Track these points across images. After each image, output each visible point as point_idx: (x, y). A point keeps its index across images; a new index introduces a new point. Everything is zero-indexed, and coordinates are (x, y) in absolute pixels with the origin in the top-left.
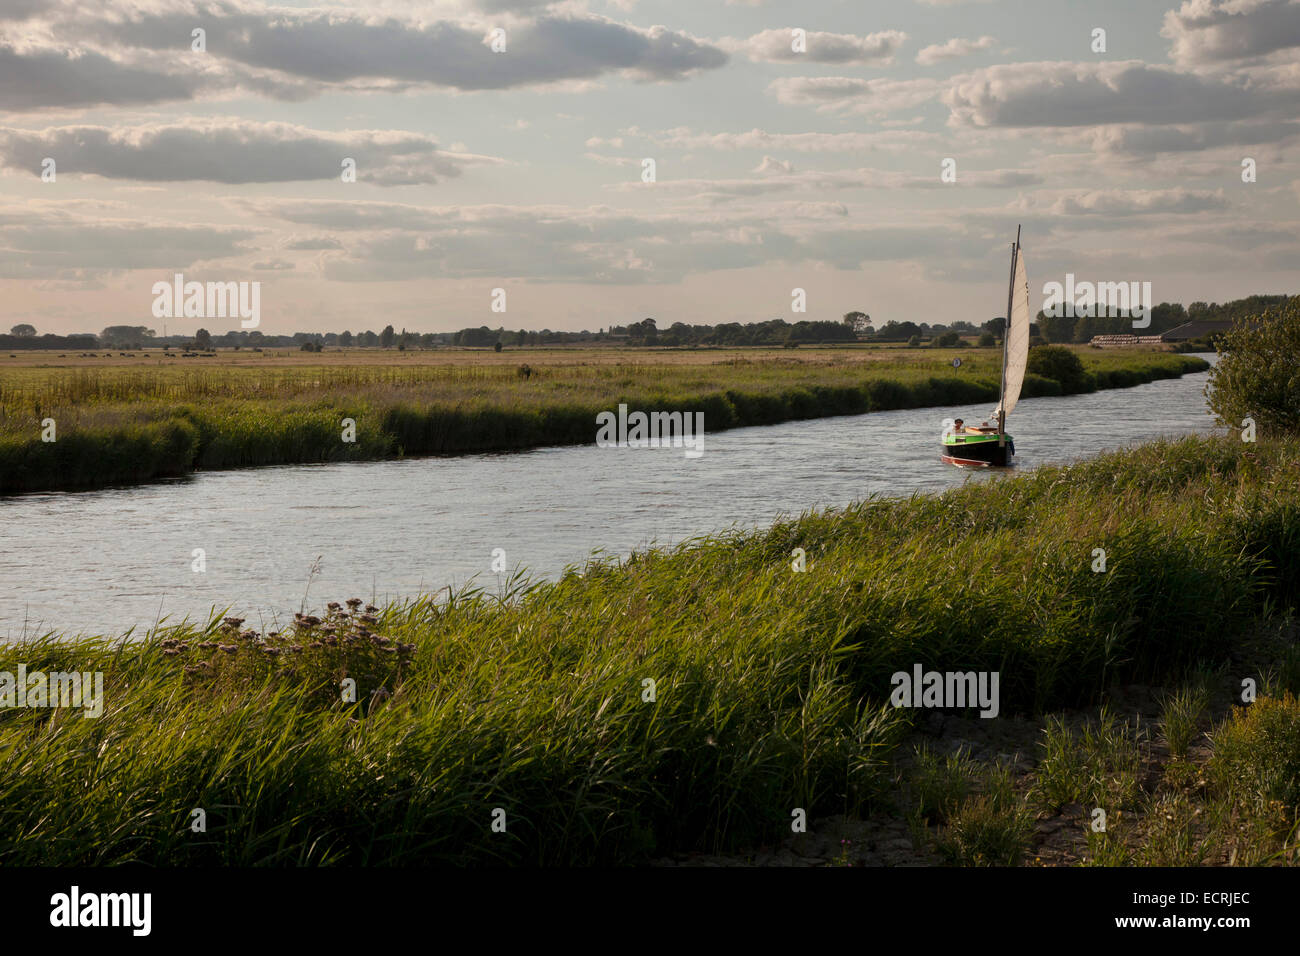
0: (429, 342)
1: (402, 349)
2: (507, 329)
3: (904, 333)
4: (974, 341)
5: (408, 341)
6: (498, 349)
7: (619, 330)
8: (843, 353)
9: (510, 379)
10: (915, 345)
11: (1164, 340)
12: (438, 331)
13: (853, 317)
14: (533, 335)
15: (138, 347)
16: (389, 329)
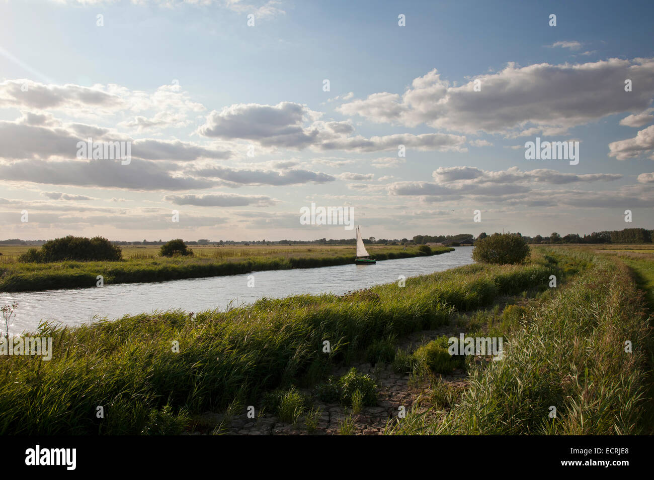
0: (273, 243)
1: (268, 245)
2: (291, 240)
3: (383, 242)
4: (400, 244)
5: (268, 243)
6: (290, 245)
7: (317, 241)
8: (372, 246)
9: (306, 252)
10: (386, 245)
11: (442, 244)
12: (275, 241)
13: (371, 238)
14: (297, 242)
15: (207, 244)
16: (264, 240)
